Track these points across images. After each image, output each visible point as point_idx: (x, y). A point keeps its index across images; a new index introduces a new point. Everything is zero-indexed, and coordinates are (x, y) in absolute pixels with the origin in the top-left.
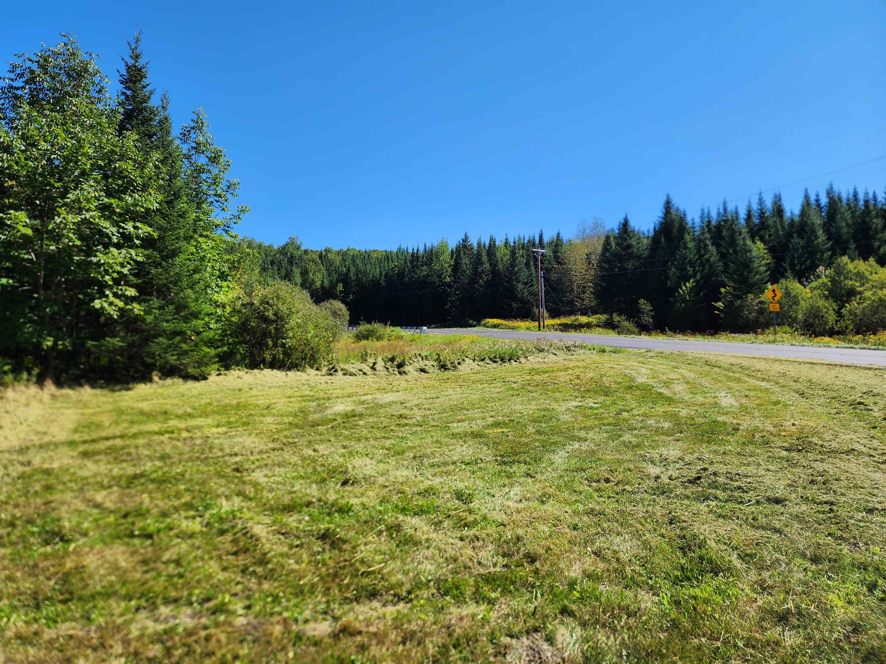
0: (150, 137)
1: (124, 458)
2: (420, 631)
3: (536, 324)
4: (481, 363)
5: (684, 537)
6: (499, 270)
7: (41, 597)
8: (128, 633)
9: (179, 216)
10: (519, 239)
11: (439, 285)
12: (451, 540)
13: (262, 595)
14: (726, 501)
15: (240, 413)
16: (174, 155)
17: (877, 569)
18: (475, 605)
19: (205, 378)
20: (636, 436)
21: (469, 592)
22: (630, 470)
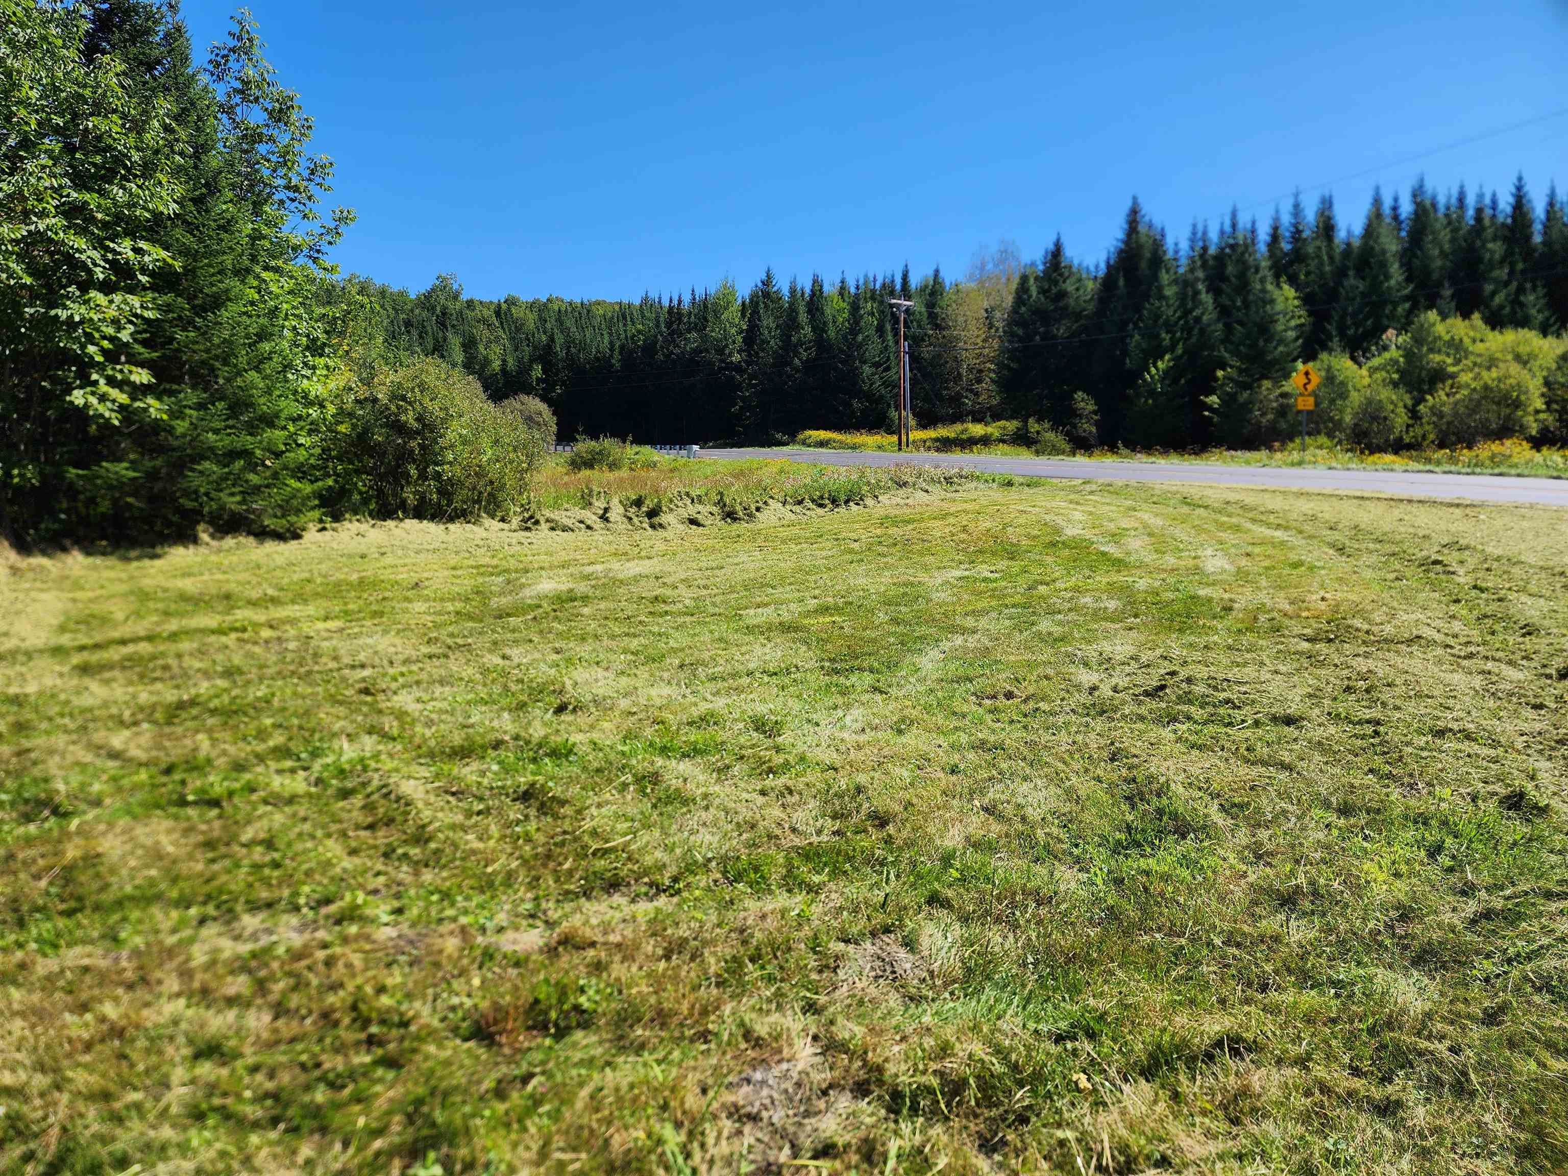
0: (150, 68)
1: (158, 674)
2: (695, 939)
3: (895, 438)
4: (797, 508)
5: (1134, 780)
6: (829, 339)
7: (25, 908)
8: (188, 960)
9: (220, 227)
10: (866, 282)
11: (720, 369)
12: (745, 795)
13: (422, 892)
14: (1205, 723)
15: (365, 596)
16: (200, 104)
17: (1445, 823)
18: (786, 895)
19: (297, 536)
20: (1060, 623)
21: (775, 875)
22: (1047, 677)
